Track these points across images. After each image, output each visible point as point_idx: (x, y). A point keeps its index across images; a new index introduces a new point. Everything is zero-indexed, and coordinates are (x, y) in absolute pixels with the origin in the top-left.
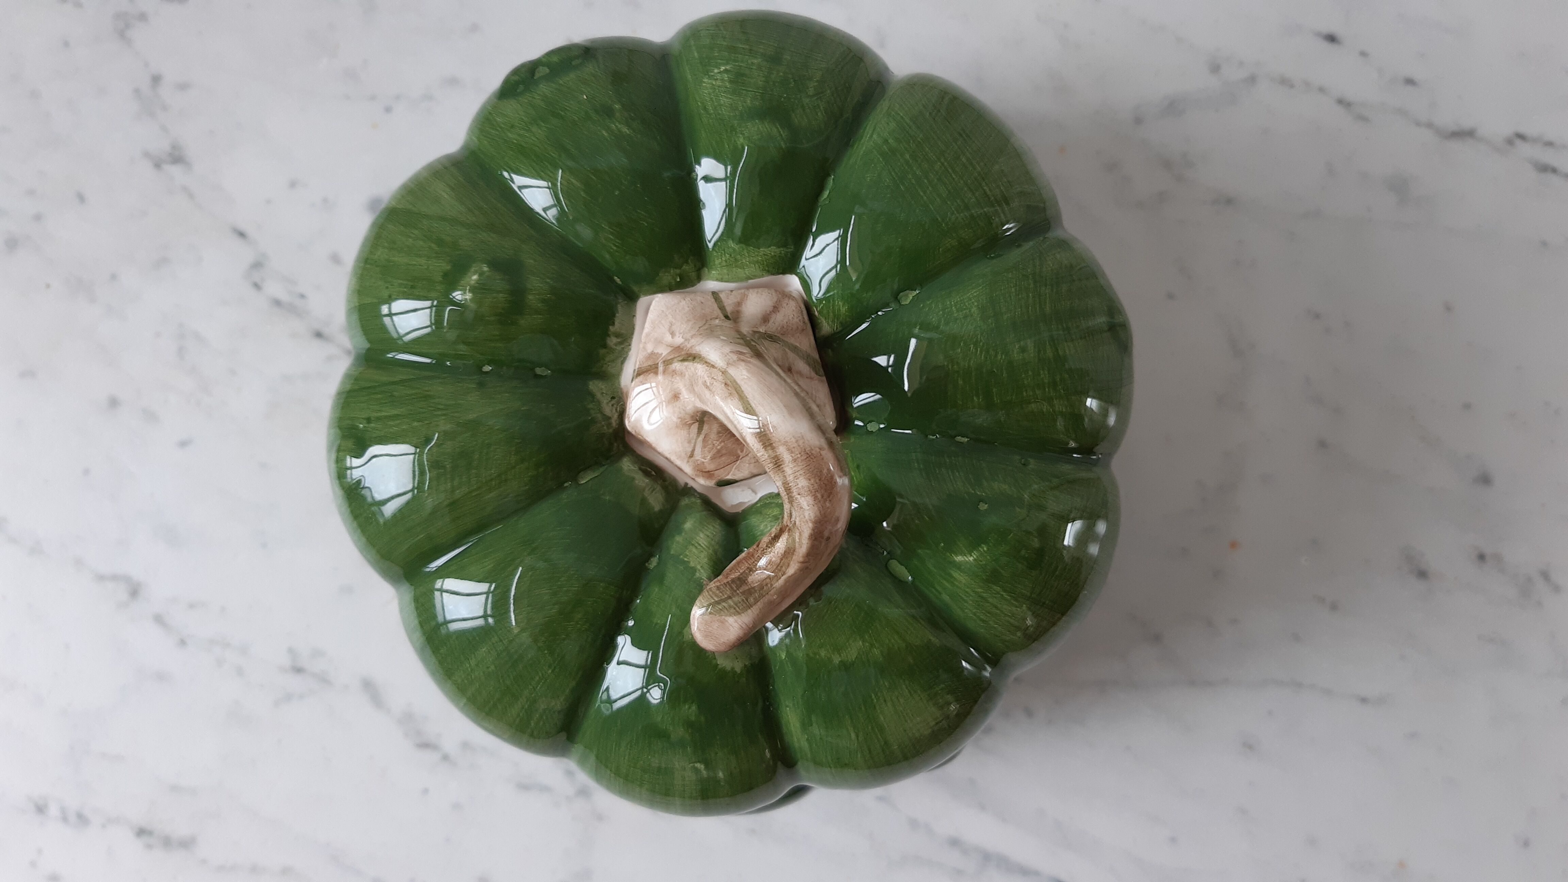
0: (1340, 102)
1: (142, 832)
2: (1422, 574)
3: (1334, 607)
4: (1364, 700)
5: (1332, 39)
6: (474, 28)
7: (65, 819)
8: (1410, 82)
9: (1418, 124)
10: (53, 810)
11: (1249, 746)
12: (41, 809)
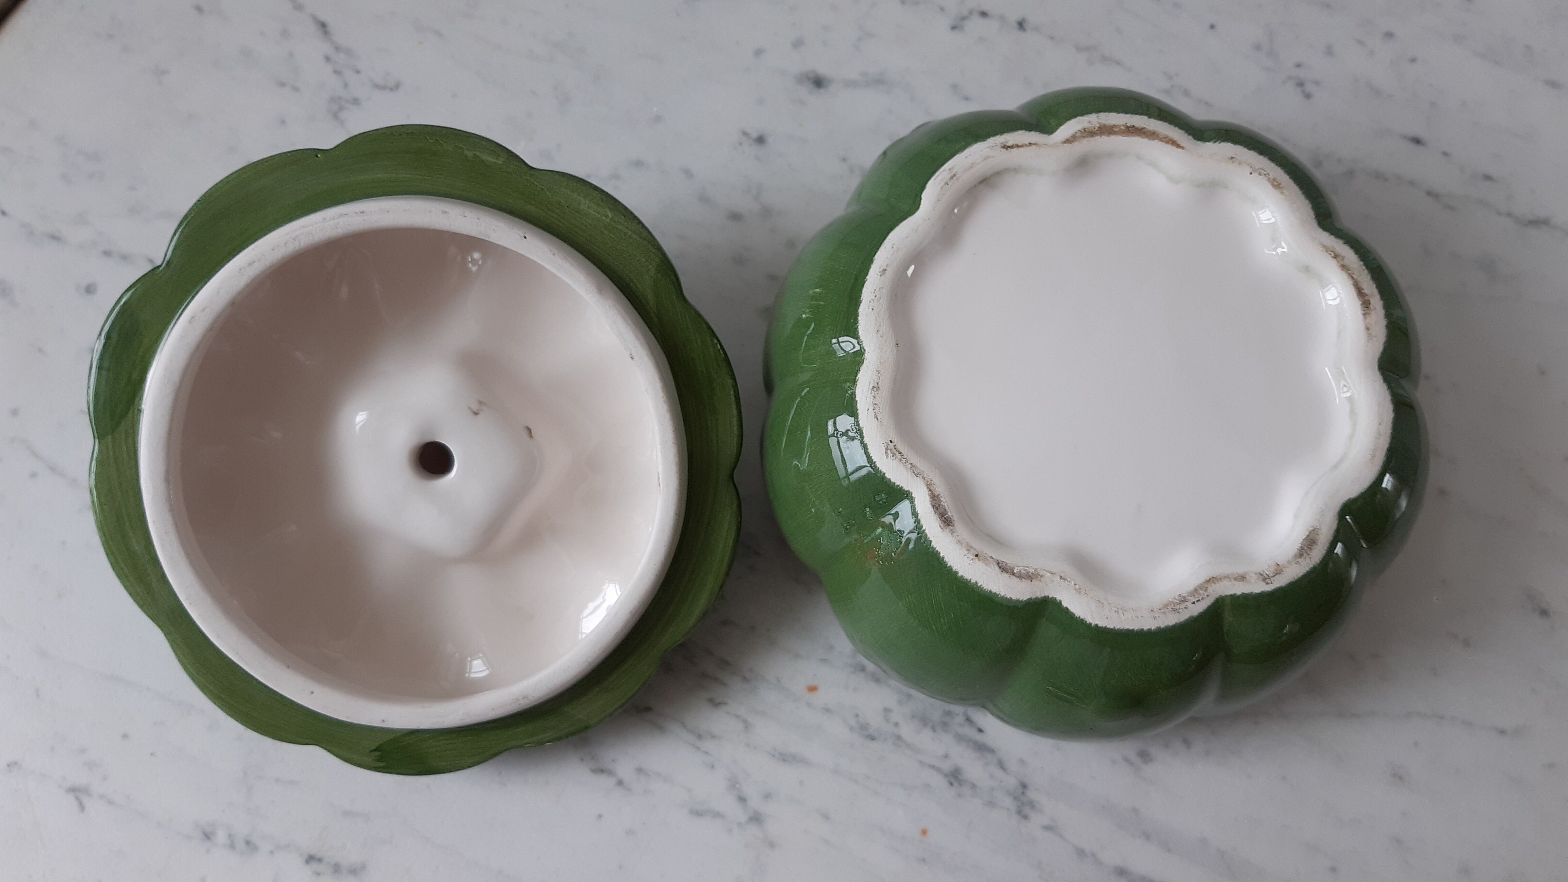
0: (1429, 193)
1: (311, 859)
2: (1544, 613)
3: (1466, 643)
4: (1502, 732)
5: (1417, 141)
6: (658, 119)
7: (232, 846)
8: (1488, 178)
9: (1499, 214)
10: (221, 836)
11: (1398, 777)
12: (207, 836)
